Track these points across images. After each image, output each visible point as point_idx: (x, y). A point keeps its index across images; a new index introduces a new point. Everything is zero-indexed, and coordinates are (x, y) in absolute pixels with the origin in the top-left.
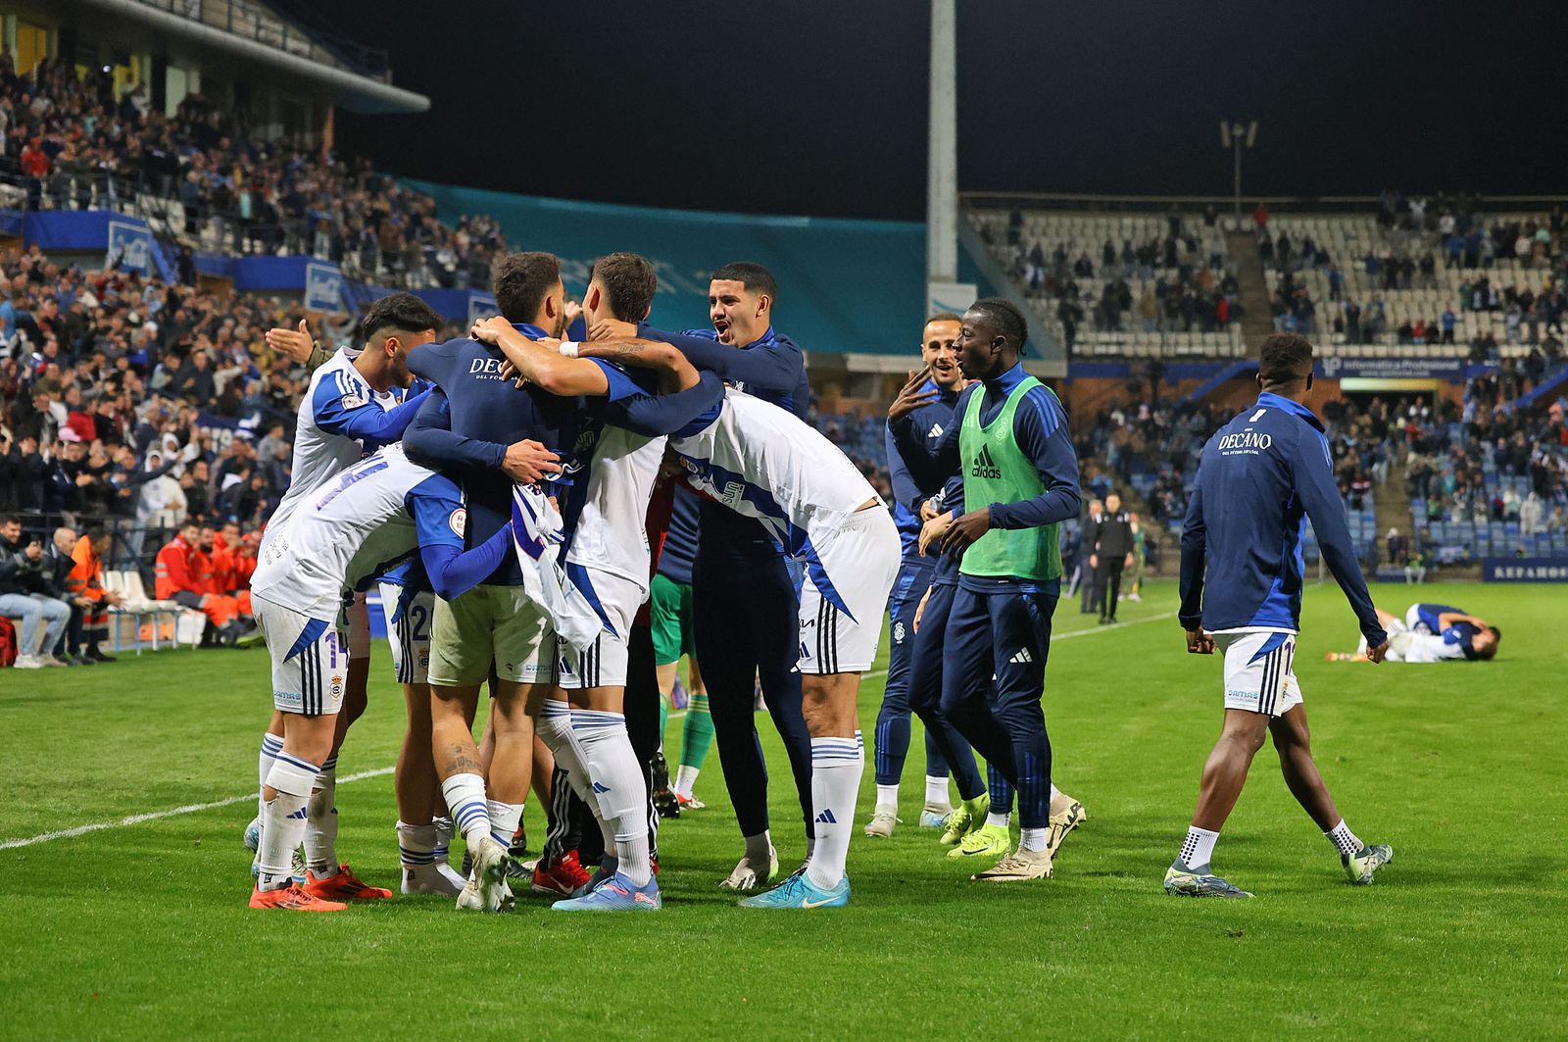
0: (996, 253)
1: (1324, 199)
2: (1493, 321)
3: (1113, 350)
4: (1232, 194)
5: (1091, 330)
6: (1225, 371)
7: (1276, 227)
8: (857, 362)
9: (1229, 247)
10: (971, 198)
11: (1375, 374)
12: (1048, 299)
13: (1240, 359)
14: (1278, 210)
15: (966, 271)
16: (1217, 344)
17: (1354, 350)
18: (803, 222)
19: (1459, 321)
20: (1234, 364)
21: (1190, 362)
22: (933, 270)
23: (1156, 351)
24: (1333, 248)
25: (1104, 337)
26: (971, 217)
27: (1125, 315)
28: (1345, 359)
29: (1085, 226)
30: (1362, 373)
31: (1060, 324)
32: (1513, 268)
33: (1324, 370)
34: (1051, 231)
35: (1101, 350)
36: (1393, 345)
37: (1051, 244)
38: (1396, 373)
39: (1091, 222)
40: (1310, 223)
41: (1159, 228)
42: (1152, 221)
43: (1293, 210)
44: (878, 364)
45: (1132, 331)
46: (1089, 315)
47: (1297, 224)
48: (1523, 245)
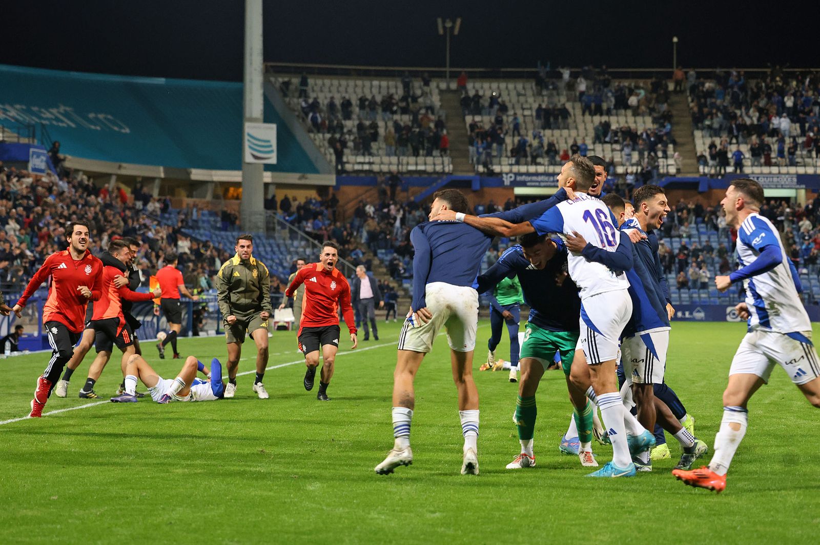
0: (289, 104)
1: (503, 70)
2: (613, 150)
3: (366, 167)
4: (445, 66)
5: (352, 155)
6: (439, 181)
7: (472, 88)
8: (197, 174)
9: (441, 100)
10: (272, 67)
11: (537, 184)
12: (324, 134)
13: (448, 174)
14: (473, 76)
15: (269, 116)
16: (434, 164)
17: (523, 169)
18: (161, 81)
19: (590, 150)
20: (445, 177)
21: (416, 176)
22: (247, 115)
23: (394, 168)
24: (510, 101)
25: (360, 159)
26: (273, 79)
27: (374, 145)
28: (516, 174)
29: (348, 86)
30: (529, 184)
31: (332, 151)
32: (626, 116)
33: (503, 182)
34: (326, 89)
35: (357, 167)
36: (548, 165)
37: (326, 98)
38: (548, 184)
39: (351, 83)
40: (494, 85)
41: (396, 88)
42: (391, 83)
43: (484, 76)
44: (211, 176)
45: (378, 155)
46: (351, 144)
47: (486, 85)
48: (633, 100)
